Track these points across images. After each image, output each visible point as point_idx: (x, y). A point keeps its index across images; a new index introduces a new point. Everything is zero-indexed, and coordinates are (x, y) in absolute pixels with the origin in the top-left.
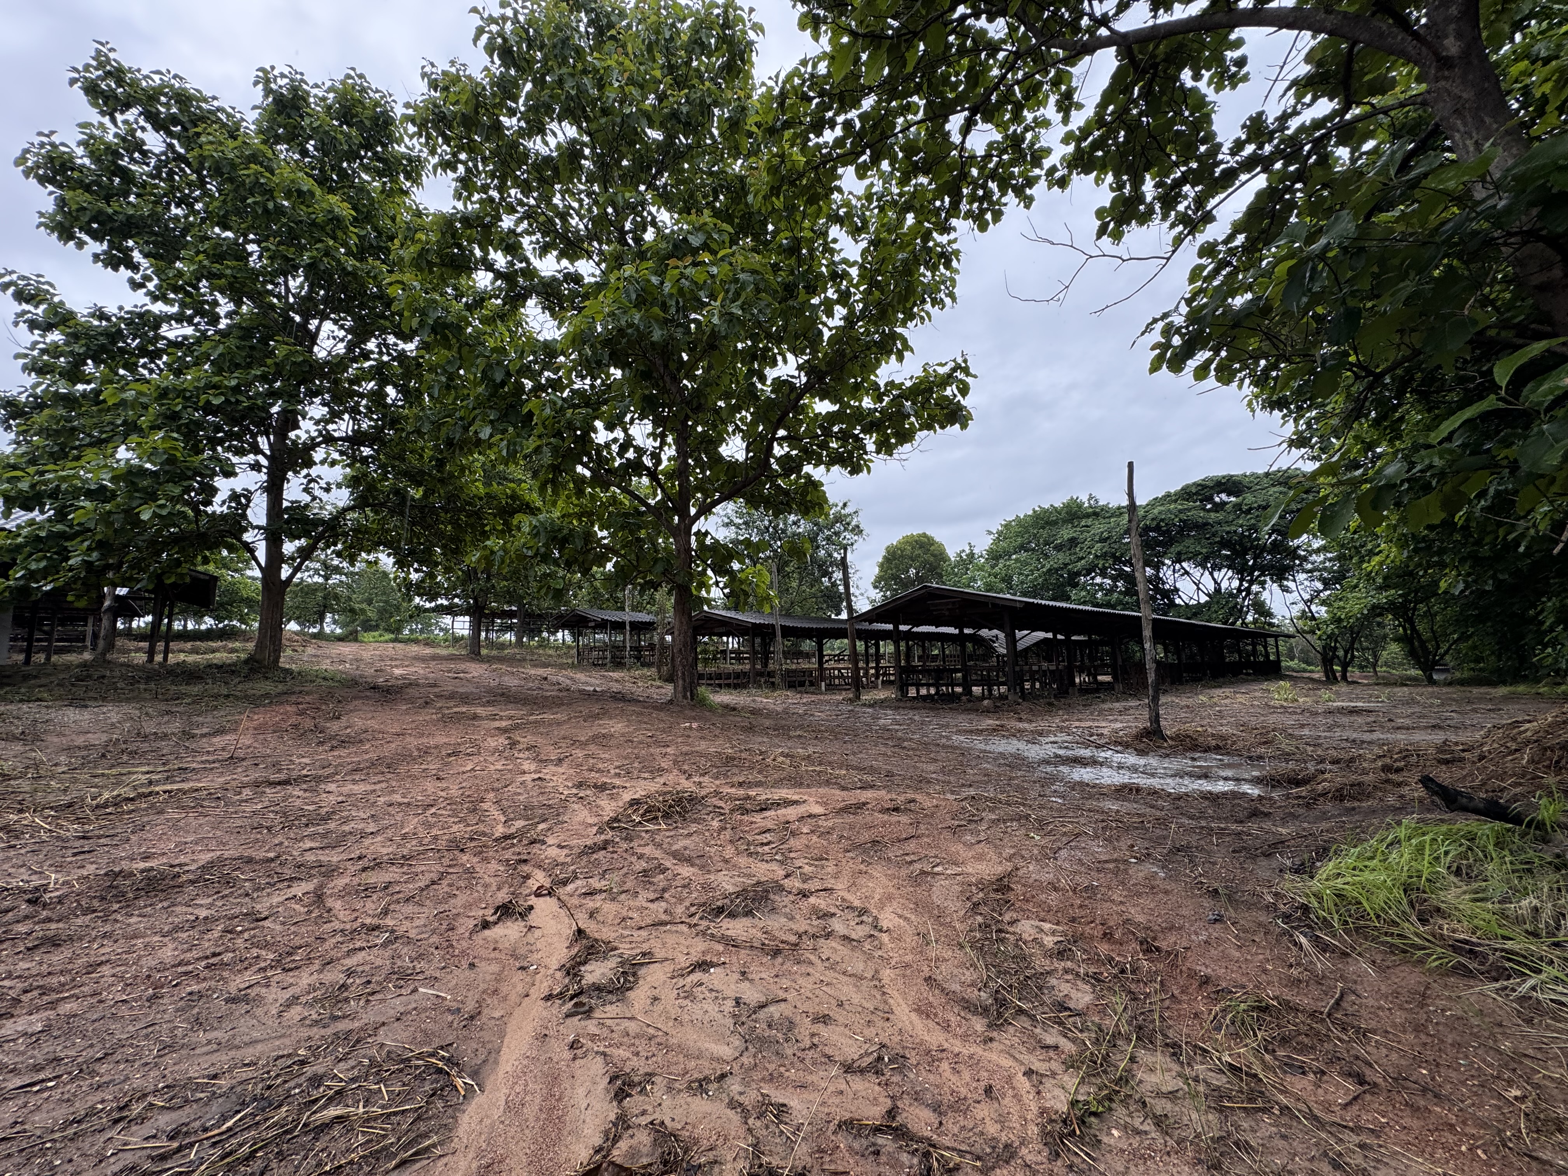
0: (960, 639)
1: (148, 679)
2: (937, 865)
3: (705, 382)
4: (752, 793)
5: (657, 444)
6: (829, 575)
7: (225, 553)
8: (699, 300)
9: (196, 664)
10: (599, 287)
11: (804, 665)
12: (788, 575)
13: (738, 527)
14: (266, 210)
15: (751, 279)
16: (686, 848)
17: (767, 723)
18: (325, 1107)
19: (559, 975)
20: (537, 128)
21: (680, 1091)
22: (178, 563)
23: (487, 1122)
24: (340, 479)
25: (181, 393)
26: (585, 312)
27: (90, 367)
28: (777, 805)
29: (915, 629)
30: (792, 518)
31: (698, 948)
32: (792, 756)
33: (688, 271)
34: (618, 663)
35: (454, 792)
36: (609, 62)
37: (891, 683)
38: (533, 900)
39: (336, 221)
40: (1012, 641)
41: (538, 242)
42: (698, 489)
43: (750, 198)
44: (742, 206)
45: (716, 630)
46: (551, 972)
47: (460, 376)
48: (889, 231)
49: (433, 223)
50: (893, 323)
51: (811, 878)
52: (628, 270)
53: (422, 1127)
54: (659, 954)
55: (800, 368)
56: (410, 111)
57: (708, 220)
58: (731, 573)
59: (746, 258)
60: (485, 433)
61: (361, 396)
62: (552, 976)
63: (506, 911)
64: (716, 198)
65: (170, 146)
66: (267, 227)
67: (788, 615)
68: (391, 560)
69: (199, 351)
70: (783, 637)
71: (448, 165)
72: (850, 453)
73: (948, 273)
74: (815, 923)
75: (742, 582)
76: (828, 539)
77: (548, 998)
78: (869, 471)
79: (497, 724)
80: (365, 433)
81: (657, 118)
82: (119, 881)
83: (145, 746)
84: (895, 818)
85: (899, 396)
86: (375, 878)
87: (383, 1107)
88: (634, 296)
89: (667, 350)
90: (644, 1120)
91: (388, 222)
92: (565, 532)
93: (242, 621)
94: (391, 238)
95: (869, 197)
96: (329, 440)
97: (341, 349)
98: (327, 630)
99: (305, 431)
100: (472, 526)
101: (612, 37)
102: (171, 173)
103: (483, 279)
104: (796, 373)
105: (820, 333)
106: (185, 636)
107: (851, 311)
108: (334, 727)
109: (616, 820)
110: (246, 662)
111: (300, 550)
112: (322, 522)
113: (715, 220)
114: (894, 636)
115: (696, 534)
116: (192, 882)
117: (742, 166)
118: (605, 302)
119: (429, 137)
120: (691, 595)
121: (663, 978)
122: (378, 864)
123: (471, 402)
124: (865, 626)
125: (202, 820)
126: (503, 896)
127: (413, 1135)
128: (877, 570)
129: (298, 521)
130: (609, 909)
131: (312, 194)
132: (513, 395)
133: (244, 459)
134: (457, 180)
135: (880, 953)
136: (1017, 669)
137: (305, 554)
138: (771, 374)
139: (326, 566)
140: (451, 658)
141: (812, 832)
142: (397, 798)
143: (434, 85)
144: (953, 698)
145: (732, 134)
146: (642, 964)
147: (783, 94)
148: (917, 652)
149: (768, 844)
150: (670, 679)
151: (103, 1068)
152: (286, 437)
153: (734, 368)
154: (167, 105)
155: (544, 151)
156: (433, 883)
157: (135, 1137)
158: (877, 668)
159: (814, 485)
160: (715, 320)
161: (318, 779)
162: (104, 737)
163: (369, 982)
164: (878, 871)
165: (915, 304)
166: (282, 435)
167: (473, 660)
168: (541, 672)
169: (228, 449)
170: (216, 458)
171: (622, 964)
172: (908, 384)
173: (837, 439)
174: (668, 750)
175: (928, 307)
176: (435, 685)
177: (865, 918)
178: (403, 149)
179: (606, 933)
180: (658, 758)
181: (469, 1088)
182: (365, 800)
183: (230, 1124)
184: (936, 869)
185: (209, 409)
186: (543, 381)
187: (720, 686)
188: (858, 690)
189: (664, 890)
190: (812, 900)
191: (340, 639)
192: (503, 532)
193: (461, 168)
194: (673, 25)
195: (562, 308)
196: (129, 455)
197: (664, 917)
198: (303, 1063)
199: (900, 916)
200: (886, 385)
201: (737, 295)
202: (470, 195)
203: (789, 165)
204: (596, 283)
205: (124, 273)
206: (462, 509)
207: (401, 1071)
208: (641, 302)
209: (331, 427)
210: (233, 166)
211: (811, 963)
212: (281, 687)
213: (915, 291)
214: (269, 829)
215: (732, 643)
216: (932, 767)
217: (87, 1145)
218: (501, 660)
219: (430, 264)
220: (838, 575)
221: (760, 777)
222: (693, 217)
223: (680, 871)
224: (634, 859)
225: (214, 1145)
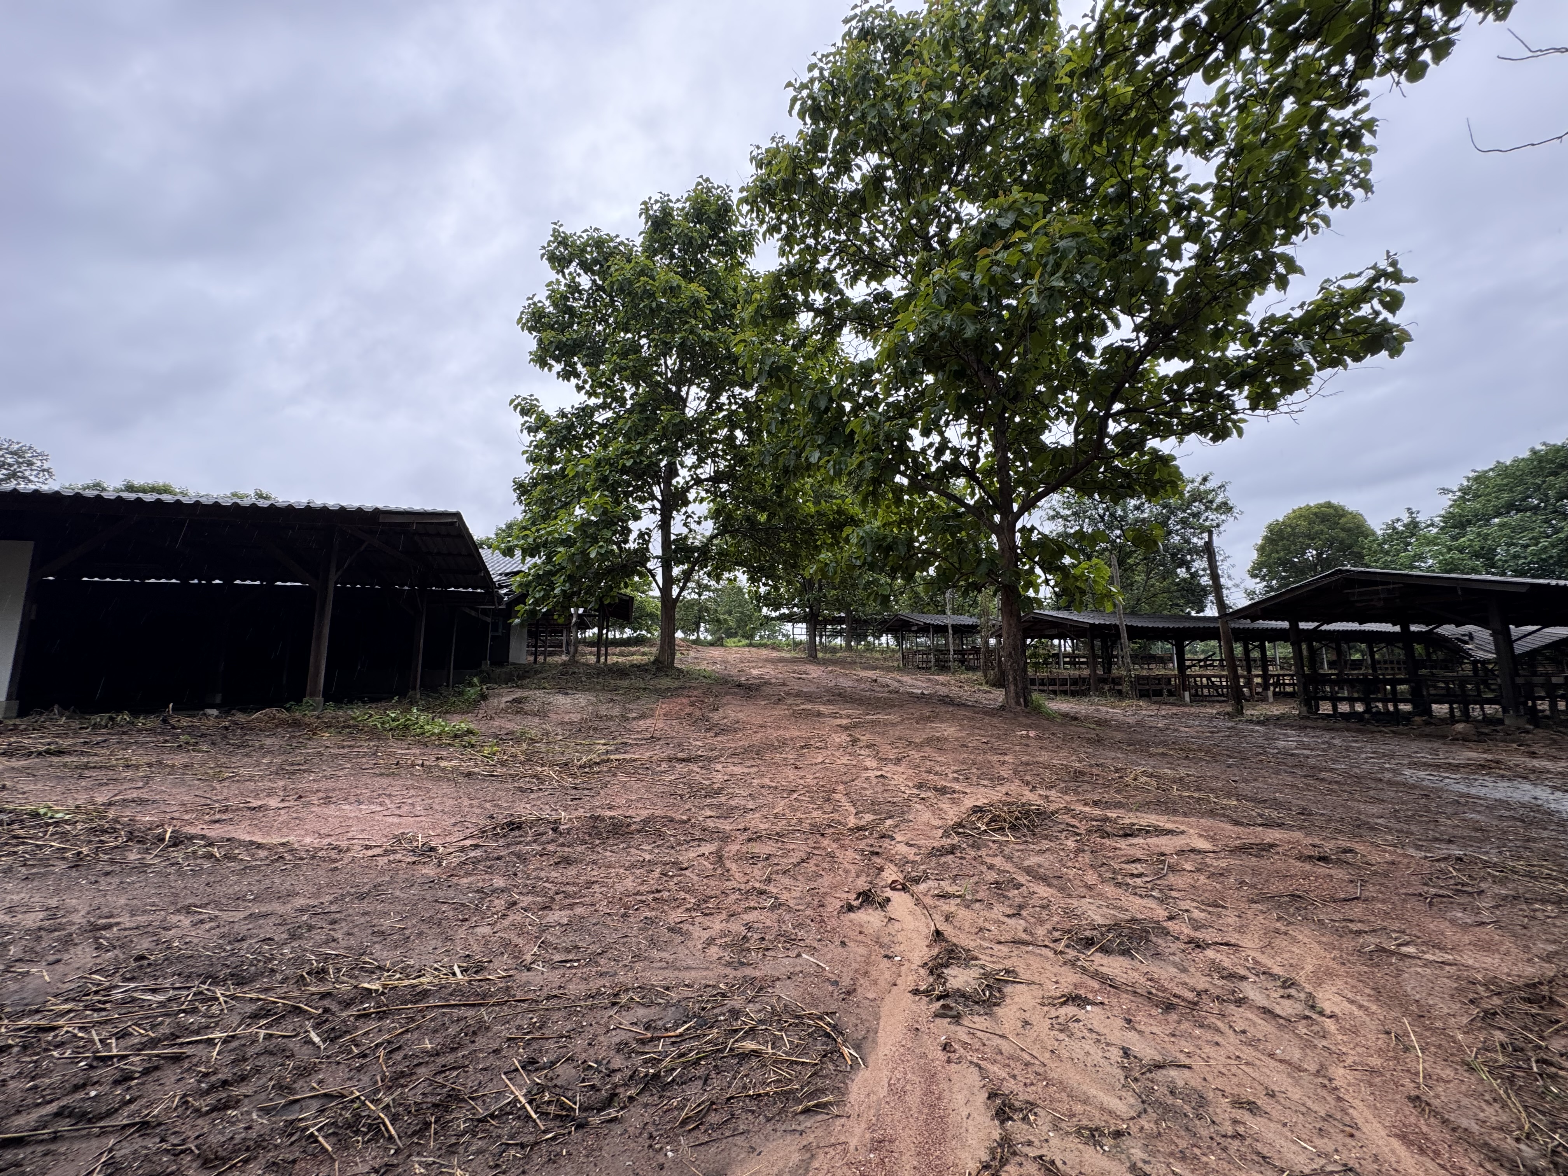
0: (1406, 637)
1: (598, 675)
2: (1406, 944)
3: (1022, 368)
4: (1112, 814)
5: (974, 441)
6: (1188, 565)
7: (636, 579)
8: (1011, 283)
9: (624, 664)
10: (910, 297)
11: (1158, 671)
12: (1131, 568)
13: (1065, 518)
14: (652, 310)
15: (1073, 244)
16: (1040, 866)
17: (1119, 736)
18: (743, 1038)
19: (922, 971)
20: (843, 167)
21: (1068, 1133)
22: (611, 588)
23: (874, 1098)
24: (706, 513)
25: (608, 461)
26: (898, 326)
27: (558, 454)
28: (1147, 832)
29: (1325, 627)
30: (1133, 502)
31: (1069, 979)
32: (1158, 777)
33: (999, 257)
34: (942, 667)
35: (810, 781)
36: (907, 78)
37: (1291, 695)
38: (889, 893)
39: (696, 303)
40: (1504, 641)
41: (849, 273)
42: (1019, 483)
43: (1065, 157)
44: (1055, 169)
45: (1047, 632)
46: (914, 967)
47: (791, 411)
48: (1256, 132)
49: (764, 283)
50: (1266, 244)
51: (1203, 926)
52: (937, 274)
53: (819, 1083)
54: (1024, 975)
55: (1137, 329)
56: (745, 194)
57: (1018, 196)
58: (1063, 569)
59: (1064, 223)
60: (815, 457)
61: (719, 442)
62: (916, 971)
63: (867, 898)
64: (1024, 171)
65: (594, 281)
66: (653, 323)
67: (1133, 612)
68: (746, 576)
69: (616, 427)
70: (1130, 638)
71: (773, 229)
72: (1212, 417)
73: (1357, 157)
74: (1216, 982)
75: (1076, 578)
76: (1184, 522)
77: (916, 992)
78: (1240, 433)
79: (838, 721)
80: (723, 472)
81: (956, 114)
82: (598, 824)
83: (601, 725)
84: (1322, 869)
85: (1283, 332)
86: (758, 848)
87: (786, 1053)
88: (944, 298)
89: (981, 343)
90: (1033, 1152)
91: (731, 293)
92: (889, 540)
93: (648, 631)
94: (734, 306)
95: (1222, 101)
96: (698, 482)
97: (703, 407)
98: (702, 637)
99: (683, 476)
100: (806, 542)
101: (910, 53)
102: (595, 300)
103: (805, 320)
104: (1133, 336)
105: (1164, 282)
106: (616, 643)
107: (1206, 246)
108: (716, 717)
109: (960, 825)
110: (654, 663)
111: (684, 572)
112: (697, 549)
113: (1026, 194)
114: (1292, 636)
115: (1020, 531)
116: (639, 831)
117: (1052, 125)
118: (915, 313)
119: (759, 210)
120: (1020, 595)
121: (1032, 1003)
122: (757, 838)
123: (801, 432)
124: (1247, 624)
125: (640, 784)
126: (862, 884)
127: (813, 1088)
128: (1255, 555)
129: (682, 550)
130: (963, 914)
131: (679, 286)
132: (836, 418)
133: (646, 505)
134: (781, 239)
135: (1325, 1043)
136: (1519, 681)
137: (687, 576)
138: (1100, 343)
139: (699, 585)
140: (793, 661)
141: (1198, 870)
142: (766, 781)
143: (760, 165)
144: (1397, 718)
145: (1039, 96)
146: (1007, 982)
147: (1102, 27)
148: (1326, 656)
149: (1140, 875)
150: (999, 683)
151: (602, 961)
152: (670, 484)
153: (1054, 347)
154: (592, 252)
155: (851, 187)
156: (803, 861)
157: (626, 1019)
158: (1265, 676)
159: (1165, 461)
160: (1034, 299)
161: (709, 759)
162: (579, 716)
163: (763, 939)
164: (1304, 934)
165: (1302, 211)
166: (668, 483)
167: (811, 662)
168: (870, 674)
169: (635, 500)
170: (628, 507)
171: (986, 976)
172: (1298, 314)
173: (1192, 401)
174: (1006, 758)
175: (1325, 208)
176: (784, 685)
177: (1293, 992)
178: (738, 228)
179: (965, 940)
180: (997, 766)
181: (854, 1059)
182: (742, 781)
183: (681, 1030)
184: (1405, 949)
185: (624, 470)
186: (861, 400)
187: (1055, 692)
188: (1239, 702)
189: (1021, 907)
190: (1210, 953)
191: (712, 644)
192: (832, 545)
193: (784, 228)
194: (969, 12)
195: (873, 328)
196: (582, 511)
197: (1024, 936)
198: (724, 995)
199: (1352, 1002)
200: (1263, 322)
201: (1057, 266)
202: (792, 248)
203: (1112, 102)
204: (906, 296)
205: (574, 381)
206: (797, 528)
207: (797, 1025)
208: (952, 302)
209: (699, 471)
210: (631, 283)
211: (1218, 1030)
212: (677, 684)
213: (1302, 194)
214: (681, 796)
215: (1067, 646)
216: (1375, 809)
217: (598, 1016)
218: (834, 662)
219: (765, 318)
220: (1200, 564)
221: (1119, 798)
222: (1001, 199)
223: (1036, 889)
224: (984, 868)
225: (673, 1043)
